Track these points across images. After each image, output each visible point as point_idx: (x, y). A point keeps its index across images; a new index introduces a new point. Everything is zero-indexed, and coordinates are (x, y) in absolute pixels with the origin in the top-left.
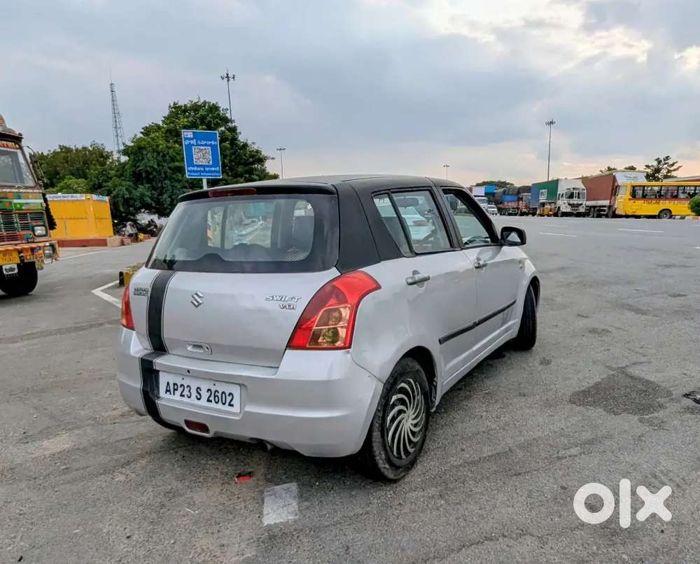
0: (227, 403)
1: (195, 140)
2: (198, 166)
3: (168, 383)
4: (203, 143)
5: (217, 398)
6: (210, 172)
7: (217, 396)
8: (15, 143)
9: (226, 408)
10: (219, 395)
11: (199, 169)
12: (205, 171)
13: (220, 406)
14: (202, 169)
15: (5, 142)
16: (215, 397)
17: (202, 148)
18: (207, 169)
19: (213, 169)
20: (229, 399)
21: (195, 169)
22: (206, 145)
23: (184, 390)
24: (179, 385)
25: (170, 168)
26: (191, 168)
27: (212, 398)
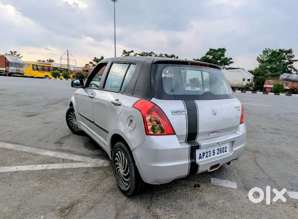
0: (224, 151)
3: (200, 154)
5: (221, 151)
7: (221, 150)
9: (225, 153)
10: (222, 149)
13: (222, 154)
16: (220, 151)
20: (225, 149)
23: (207, 154)
24: (205, 153)
27: (219, 152)
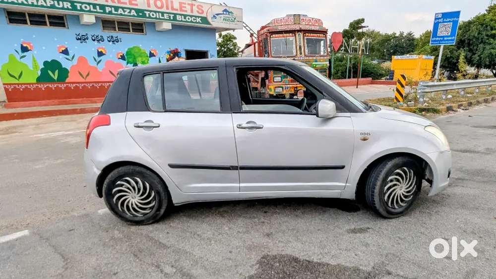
1: (442, 19)
2: (439, 37)
4: (448, 20)
6: (447, 40)
8: (324, 34)
11: (439, 39)
12: (443, 40)
14: (442, 39)
15: (318, 35)
17: (445, 24)
18: (446, 39)
19: (450, 38)
21: (437, 39)
22: (450, 21)
25: (487, 35)
26: (434, 39)
